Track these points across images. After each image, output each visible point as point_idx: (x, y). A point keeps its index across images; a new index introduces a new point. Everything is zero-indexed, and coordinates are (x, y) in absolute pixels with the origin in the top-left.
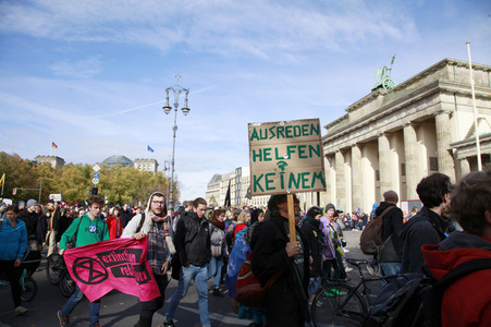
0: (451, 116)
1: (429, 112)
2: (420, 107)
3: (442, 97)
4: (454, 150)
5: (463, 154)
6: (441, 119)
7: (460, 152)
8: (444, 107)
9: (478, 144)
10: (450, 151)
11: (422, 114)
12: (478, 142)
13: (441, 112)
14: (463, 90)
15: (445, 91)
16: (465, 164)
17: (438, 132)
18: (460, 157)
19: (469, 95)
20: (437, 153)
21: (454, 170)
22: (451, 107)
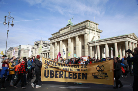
0: (88, 35)
1: (83, 33)
2: (80, 32)
3: (86, 30)
5: (91, 45)
7: (90, 44)
8: (87, 32)
10: (88, 44)
11: (81, 34)
12: (96, 42)
13: (86, 34)
14: (91, 28)
15: (87, 28)
16: (91, 48)
17: (85, 39)
18: (90, 46)
19: (92, 30)
20: (84, 44)
21: (88, 49)
22: (88, 33)
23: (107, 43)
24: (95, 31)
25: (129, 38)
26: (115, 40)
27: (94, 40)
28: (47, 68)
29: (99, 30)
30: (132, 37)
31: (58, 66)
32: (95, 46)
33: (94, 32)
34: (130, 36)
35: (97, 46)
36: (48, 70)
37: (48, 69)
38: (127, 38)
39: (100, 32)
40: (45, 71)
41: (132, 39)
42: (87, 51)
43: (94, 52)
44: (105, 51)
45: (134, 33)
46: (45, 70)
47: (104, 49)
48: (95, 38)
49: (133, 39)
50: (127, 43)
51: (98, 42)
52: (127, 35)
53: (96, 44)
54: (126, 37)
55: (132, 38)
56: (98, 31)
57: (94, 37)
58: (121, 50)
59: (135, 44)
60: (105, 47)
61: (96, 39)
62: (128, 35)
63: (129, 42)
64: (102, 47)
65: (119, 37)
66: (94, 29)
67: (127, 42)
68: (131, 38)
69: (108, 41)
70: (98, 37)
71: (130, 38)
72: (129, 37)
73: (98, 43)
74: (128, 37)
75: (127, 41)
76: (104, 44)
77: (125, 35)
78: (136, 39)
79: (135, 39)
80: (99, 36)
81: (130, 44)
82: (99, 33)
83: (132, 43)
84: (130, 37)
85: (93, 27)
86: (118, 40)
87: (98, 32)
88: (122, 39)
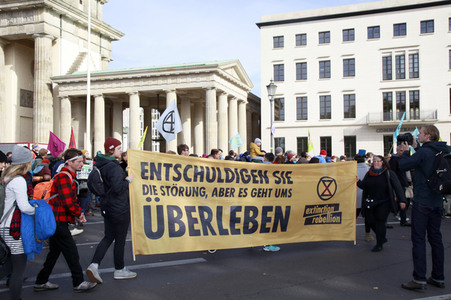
0: (54, 42)
1: (28, 30)
2: (14, 21)
3: (46, 16)
4: (54, 85)
5: (65, 91)
6: (42, 44)
7: (62, 88)
8: (47, 29)
9: (89, 82)
10: (50, 86)
11: (15, 31)
12: (89, 79)
13: (43, 34)
14: (70, 14)
15: (50, 10)
16: (67, 104)
17: (37, 59)
18: (61, 94)
19: (76, 23)
20: (33, 86)
21: (52, 109)
22: (55, 32)
23: (137, 89)
24: (86, 28)
25: (221, 76)
26: (170, 81)
27: (81, 70)
28: (153, 197)
29: (108, 28)
30: (231, 74)
31: (195, 180)
32: (84, 97)
33: (81, 32)
34: (224, 70)
35: (93, 98)
36: (158, 207)
37: (157, 200)
38: (215, 77)
39: (113, 36)
40: (147, 209)
41: (232, 82)
42: (47, 120)
43: (77, 123)
44: (126, 124)
45: (238, 62)
46: (148, 204)
47: (126, 112)
48: (85, 60)
49: (235, 84)
50: (211, 96)
51: (98, 80)
52: (214, 63)
53: (88, 90)
54: (211, 73)
55: (232, 79)
56: (103, 31)
57: (83, 55)
58: (189, 120)
59: (239, 102)
60: (126, 105)
61: (91, 66)
62: (216, 66)
63: (219, 93)
64: (116, 104)
65: (184, 68)
66: (82, 20)
67: (214, 92)
68: (229, 80)
69: (141, 83)
70: (103, 58)
71: (225, 78)
72: (221, 72)
73: (97, 86)
74: (217, 73)
75: (213, 88)
76: (126, 90)
77: (207, 64)
78: (244, 86)
79: (242, 84)
80: (106, 53)
81: (224, 99)
82: (104, 42)
83: (230, 98)
84: (225, 74)
85: (81, 7)
86: (180, 80)
87: (101, 35)
88: (195, 79)
